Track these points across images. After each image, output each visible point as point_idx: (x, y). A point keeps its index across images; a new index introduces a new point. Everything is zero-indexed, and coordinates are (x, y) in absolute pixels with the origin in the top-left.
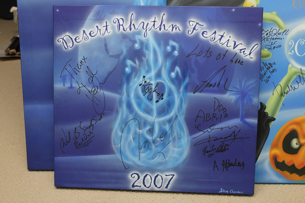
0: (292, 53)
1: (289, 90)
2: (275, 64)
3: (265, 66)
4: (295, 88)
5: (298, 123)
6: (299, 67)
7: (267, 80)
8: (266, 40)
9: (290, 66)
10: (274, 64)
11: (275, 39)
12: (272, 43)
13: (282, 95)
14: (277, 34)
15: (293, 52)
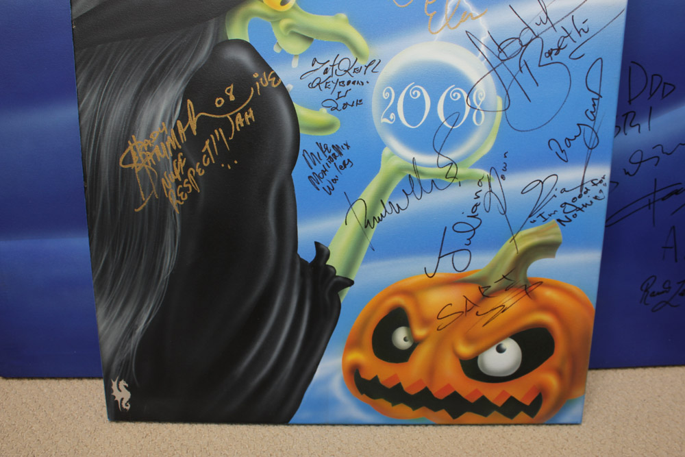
0: (389, 119)
1: (386, 211)
2: (348, 147)
3: (324, 152)
4: (399, 207)
5: (408, 292)
6: (408, 154)
7: (329, 189)
8: (323, 86)
9: (386, 152)
10: (345, 147)
11: (346, 83)
12: (339, 93)
13: (367, 224)
14: (351, 71)
15: (392, 116)
